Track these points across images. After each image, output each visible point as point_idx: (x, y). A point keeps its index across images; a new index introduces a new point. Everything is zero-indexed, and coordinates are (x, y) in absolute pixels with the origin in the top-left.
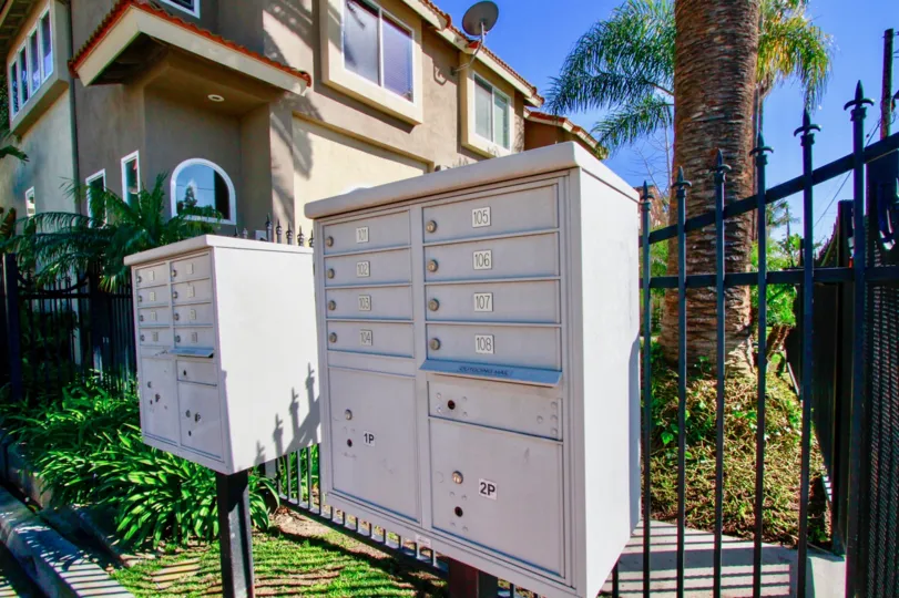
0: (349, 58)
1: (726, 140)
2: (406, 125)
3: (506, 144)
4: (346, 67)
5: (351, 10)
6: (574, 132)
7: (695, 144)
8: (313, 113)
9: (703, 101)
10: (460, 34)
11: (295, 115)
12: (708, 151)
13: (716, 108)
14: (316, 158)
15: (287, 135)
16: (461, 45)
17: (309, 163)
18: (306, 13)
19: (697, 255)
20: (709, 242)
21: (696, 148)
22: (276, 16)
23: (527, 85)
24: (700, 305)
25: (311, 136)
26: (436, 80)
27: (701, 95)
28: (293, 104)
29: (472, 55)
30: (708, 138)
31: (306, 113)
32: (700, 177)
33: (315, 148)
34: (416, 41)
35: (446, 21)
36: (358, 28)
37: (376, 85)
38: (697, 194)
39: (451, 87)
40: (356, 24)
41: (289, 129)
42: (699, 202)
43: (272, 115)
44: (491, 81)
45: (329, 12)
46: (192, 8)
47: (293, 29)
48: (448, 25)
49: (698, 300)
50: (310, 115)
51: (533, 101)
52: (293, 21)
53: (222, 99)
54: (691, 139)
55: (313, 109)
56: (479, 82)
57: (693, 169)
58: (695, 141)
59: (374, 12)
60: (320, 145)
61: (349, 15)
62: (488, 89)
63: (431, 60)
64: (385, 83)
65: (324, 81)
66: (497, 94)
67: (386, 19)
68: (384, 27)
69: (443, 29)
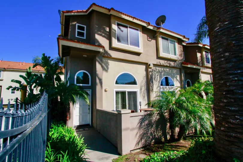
0: (119, 40)
1: (235, 37)
2: (138, 54)
3: (175, 54)
4: (118, 42)
5: (119, 28)
6: (204, 46)
7: (218, 42)
8: (109, 55)
9: (219, 21)
10: (154, 26)
11: (104, 57)
12: (224, 44)
13: (227, 23)
14: (110, 67)
15: (101, 62)
16: (155, 29)
17: (108, 68)
18: (107, 32)
19: (226, 98)
20: (232, 91)
21: (218, 44)
22: (98, 34)
23: (181, 36)
24: (232, 126)
25: (109, 61)
26: (148, 40)
27: (217, 19)
28: (103, 54)
29: (159, 31)
30: (224, 38)
31: (107, 56)
32: (222, 57)
33: (110, 64)
34: (140, 31)
35: (148, 24)
36: (121, 32)
37: (127, 45)
38: (222, 66)
39: (154, 42)
40: (120, 31)
41: (102, 61)
42: (223, 70)
43: (97, 58)
44: (167, 37)
45: (113, 30)
46: (84, 37)
47: (103, 36)
48: (149, 25)
49: (231, 123)
50: (108, 56)
51: (184, 40)
52: (103, 35)
53: (86, 56)
54: (215, 40)
55: (109, 54)
56: (163, 38)
57: (218, 54)
58: (217, 41)
59: (127, 27)
60: (111, 63)
61: (119, 29)
62: (167, 39)
63: (146, 35)
64: (130, 44)
65: (112, 47)
66: (170, 40)
67: (130, 27)
68: (129, 30)
69: (148, 26)
